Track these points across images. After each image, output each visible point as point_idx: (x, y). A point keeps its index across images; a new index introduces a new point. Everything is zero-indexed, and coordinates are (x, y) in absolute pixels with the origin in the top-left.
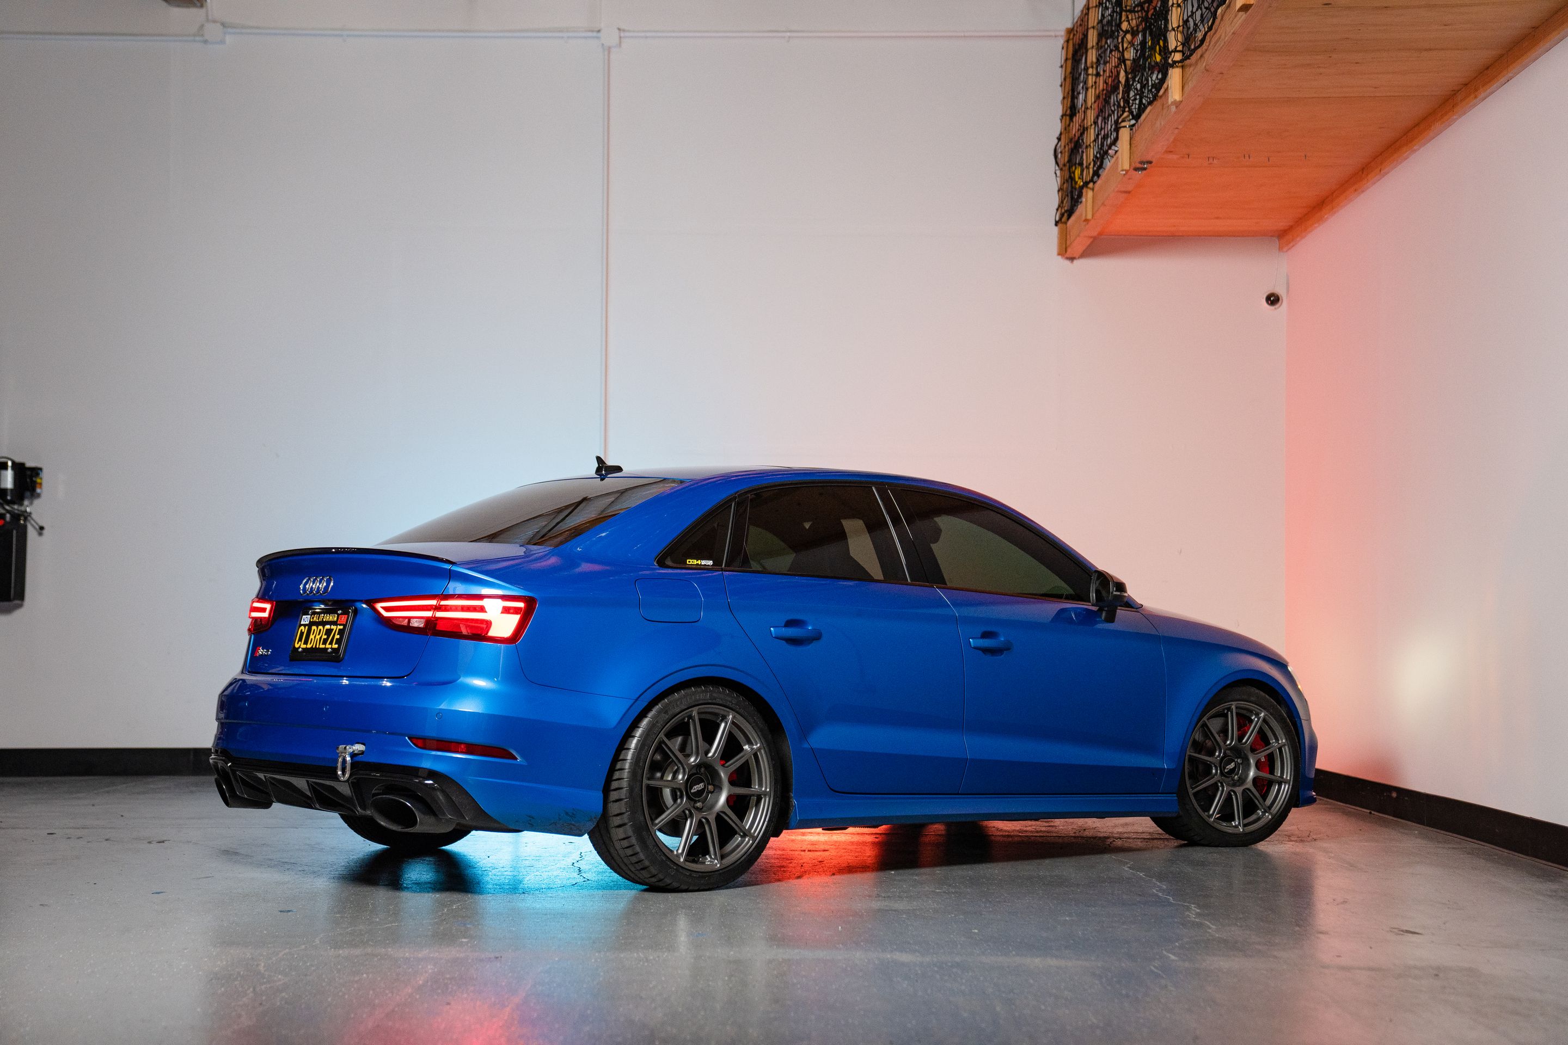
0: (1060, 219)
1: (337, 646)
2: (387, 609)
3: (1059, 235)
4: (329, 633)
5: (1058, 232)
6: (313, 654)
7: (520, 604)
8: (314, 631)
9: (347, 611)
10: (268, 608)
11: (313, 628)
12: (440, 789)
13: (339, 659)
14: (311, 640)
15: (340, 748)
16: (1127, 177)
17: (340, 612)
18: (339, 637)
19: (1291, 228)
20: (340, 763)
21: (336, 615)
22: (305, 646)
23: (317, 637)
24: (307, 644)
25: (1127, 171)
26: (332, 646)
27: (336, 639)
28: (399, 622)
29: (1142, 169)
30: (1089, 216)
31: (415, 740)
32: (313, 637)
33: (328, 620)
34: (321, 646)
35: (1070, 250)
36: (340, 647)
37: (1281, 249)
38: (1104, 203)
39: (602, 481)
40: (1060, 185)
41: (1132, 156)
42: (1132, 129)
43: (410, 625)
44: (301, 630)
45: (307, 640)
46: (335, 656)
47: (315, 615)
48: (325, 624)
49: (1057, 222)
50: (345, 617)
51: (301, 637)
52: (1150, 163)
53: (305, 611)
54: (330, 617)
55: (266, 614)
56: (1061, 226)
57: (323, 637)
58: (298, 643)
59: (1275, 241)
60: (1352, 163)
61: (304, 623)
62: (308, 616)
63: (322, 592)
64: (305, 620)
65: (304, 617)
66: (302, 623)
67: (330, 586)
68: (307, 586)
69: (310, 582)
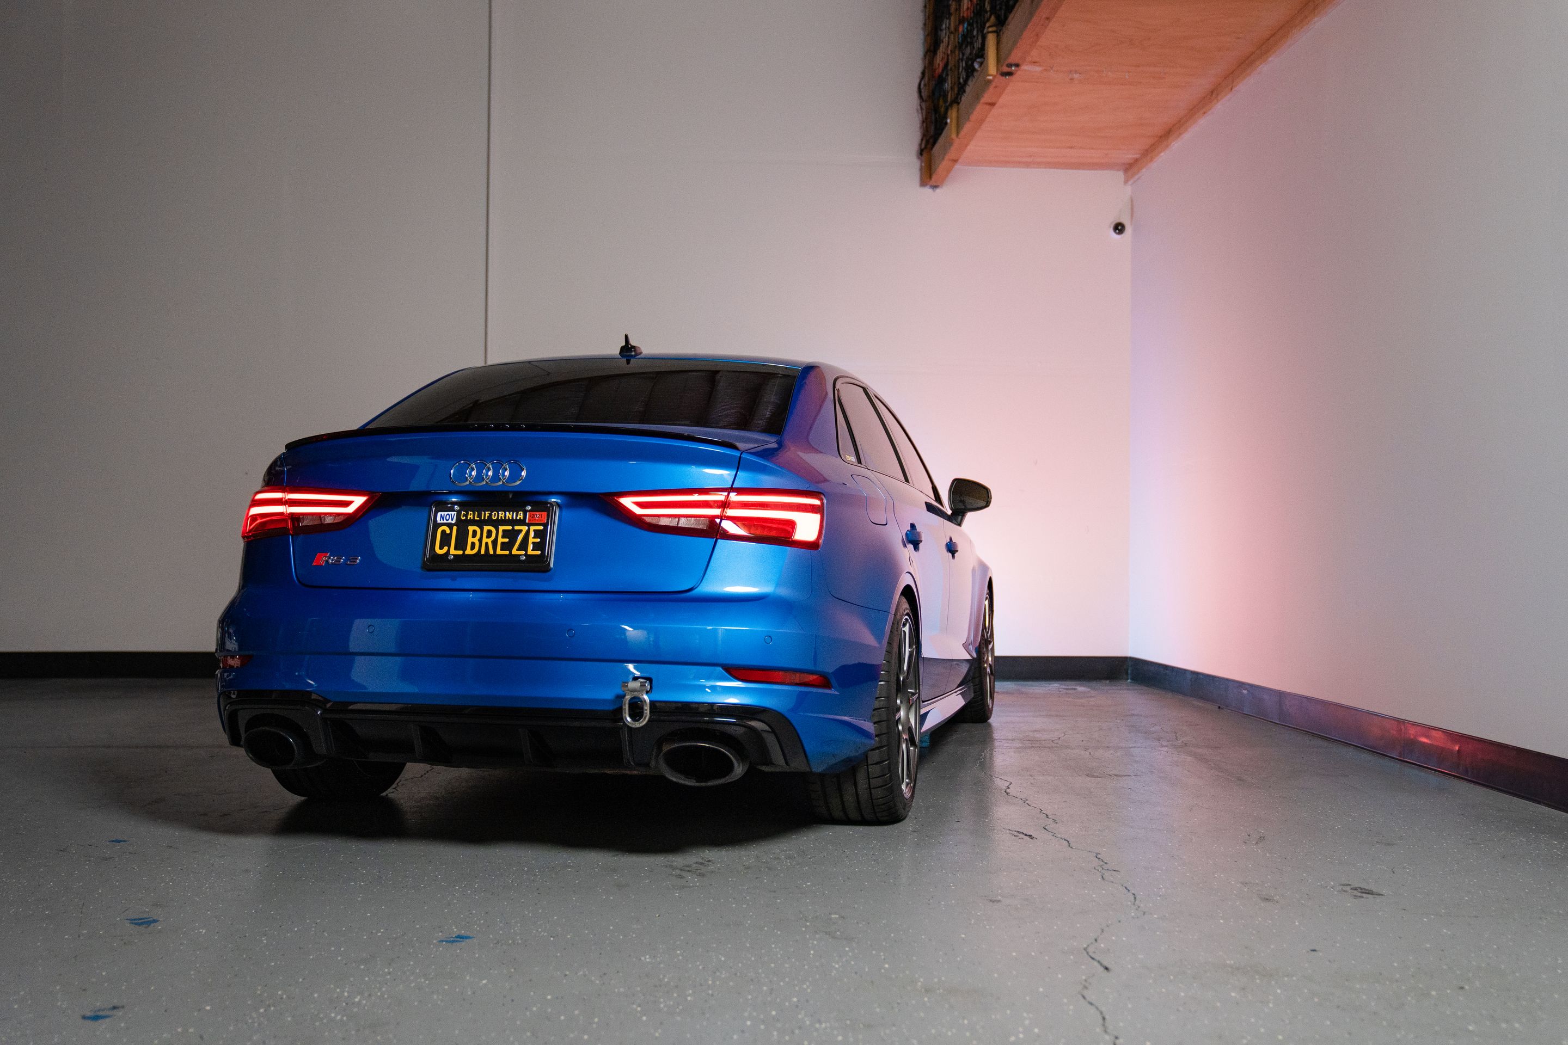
0: (926, 147)
1: (539, 552)
2: (642, 505)
3: (923, 164)
4: (512, 535)
5: (922, 162)
6: (484, 563)
7: (816, 502)
8: (475, 532)
9: (542, 506)
10: (358, 501)
11: (471, 528)
12: (770, 730)
13: (546, 569)
14: (473, 544)
15: (627, 685)
16: (994, 84)
17: (530, 508)
18: (538, 540)
19: (1136, 160)
20: (625, 704)
21: (520, 512)
22: (460, 552)
23: (485, 540)
24: (464, 549)
25: (994, 77)
26: (526, 551)
27: (533, 543)
28: (664, 522)
29: (1010, 74)
30: (954, 136)
31: (735, 672)
32: (476, 540)
33: (503, 518)
34: (499, 552)
35: (934, 177)
36: (546, 554)
37: (1126, 182)
38: (968, 119)
39: (628, 362)
40: (924, 117)
41: (999, 61)
42: (998, 34)
43: (680, 525)
44: (443, 532)
45: (461, 544)
46: (538, 565)
47: (470, 512)
48: (497, 523)
49: (921, 152)
50: (542, 515)
51: (446, 540)
52: (1017, 65)
53: (443, 506)
54: (507, 513)
55: (350, 509)
56: (925, 154)
57: (500, 540)
58: (441, 548)
59: (1121, 175)
60: (1203, 84)
61: (445, 521)
62: (453, 513)
63: (504, 481)
64: (447, 518)
65: (443, 513)
66: (442, 522)
67: (524, 473)
68: (466, 473)
69: (472, 468)
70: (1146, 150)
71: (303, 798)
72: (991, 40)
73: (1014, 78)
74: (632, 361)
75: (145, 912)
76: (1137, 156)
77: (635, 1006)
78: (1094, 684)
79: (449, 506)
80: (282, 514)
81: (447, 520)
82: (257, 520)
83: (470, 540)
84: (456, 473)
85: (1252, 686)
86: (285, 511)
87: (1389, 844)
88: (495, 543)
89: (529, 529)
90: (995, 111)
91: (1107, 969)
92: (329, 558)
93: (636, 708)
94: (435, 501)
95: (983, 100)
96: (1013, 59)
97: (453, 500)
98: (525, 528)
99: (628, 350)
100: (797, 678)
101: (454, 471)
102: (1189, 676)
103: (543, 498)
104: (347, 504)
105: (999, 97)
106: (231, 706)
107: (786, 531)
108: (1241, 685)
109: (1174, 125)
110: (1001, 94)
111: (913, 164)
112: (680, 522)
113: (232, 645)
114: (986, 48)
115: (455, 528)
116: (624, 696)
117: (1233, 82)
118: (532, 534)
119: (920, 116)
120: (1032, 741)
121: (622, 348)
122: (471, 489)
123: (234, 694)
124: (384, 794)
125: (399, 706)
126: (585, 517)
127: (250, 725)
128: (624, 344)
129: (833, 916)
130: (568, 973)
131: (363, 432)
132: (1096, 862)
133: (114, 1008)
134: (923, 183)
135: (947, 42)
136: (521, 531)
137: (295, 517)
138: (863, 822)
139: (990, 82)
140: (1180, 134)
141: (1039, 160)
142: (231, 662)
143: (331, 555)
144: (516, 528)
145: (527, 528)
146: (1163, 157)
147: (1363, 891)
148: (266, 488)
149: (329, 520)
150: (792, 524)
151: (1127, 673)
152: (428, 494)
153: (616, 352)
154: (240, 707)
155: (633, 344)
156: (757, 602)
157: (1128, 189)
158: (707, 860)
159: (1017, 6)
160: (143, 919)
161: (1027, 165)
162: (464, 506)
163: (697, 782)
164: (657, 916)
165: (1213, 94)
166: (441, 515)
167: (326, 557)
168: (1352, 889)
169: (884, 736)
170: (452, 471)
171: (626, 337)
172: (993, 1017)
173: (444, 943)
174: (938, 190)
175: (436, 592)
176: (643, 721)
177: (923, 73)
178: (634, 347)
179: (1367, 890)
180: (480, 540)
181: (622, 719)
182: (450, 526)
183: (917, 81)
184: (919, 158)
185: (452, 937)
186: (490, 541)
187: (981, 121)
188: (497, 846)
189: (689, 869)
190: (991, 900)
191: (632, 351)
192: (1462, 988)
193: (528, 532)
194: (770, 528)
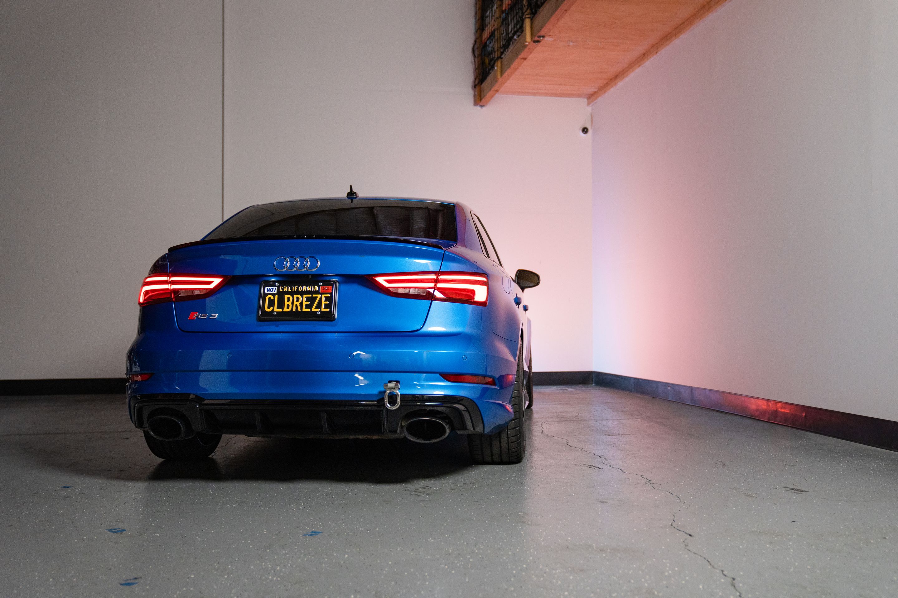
1: (328, 310)
2: (389, 281)
3: (476, 93)
4: (312, 300)
5: (475, 92)
6: (295, 316)
7: (484, 279)
8: (289, 299)
9: (328, 283)
10: (217, 281)
11: (286, 296)
12: (466, 410)
13: (333, 319)
14: (288, 306)
15: (387, 385)
16: (528, 47)
17: (321, 284)
18: (328, 302)
19: (595, 92)
20: (386, 396)
21: (315, 287)
22: (281, 310)
23: (295, 303)
24: (283, 308)
25: (529, 43)
26: (321, 309)
27: (325, 304)
28: (400, 291)
29: (538, 42)
30: (499, 77)
31: (447, 376)
32: (290, 303)
33: (306, 290)
34: (304, 310)
35: (483, 100)
36: (333, 310)
37: (588, 104)
38: (509, 67)
39: (352, 201)
40: (477, 66)
41: (532, 34)
42: (532, 20)
43: (410, 293)
44: (270, 298)
45: (281, 305)
46: (328, 317)
47: (285, 287)
48: (302, 293)
49: (475, 86)
50: (329, 288)
51: (271, 303)
52: (544, 37)
53: (268, 284)
54: (308, 287)
55: (212, 286)
56: (477, 88)
57: (304, 303)
58: (269, 308)
59: (585, 101)
60: (640, 49)
61: (270, 292)
62: (275, 287)
63: (307, 268)
64: (272, 291)
65: (269, 288)
66: (268, 292)
67: (319, 264)
68: (284, 264)
69: (287, 261)
70: (602, 87)
71: (163, 460)
72: (527, 23)
73: (540, 44)
74: (354, 200)
75: (113, 526)
76: (596, 90)
77: (443, 566)
78: (574, 386)
79: (271, 283)
80: (168, 289)
81: (271, 292)
82: (149, 294)
83: (286, 303)
84: (277, 263)
85: (673, 385)
86: (170, 287)
87: (792, 466)
88: (301, 304)
89: (322, 296)
90: (525, 63)
91: (690, 535)
92: (199, 315)
93: (392, 398)
94: (263, 281)
95: (520, 56)
96: (542, 33)
97: (273, 280)
98: (319, 296)
99: (351, 194)
100: (479, 379)
101: (276, 263)
102: (633, 381)
103: (327, 278)
104: (210, 283)
105: (529, 55)
106: (139, 404)
107: (469, 296)
108: (667, 384)
109: (620, 73)
110: (531, 53)
111: (469, 93)
112: (410, 291)
113: (136, 369)
114: (524, 26)
115: (277, 296)
116: (385, 392)
117: (657, 49)
118: (324, 299)
119: (473, 65)
120: (564, 417)
121: (348, 193)
122: (288, 273)
123: (139, 397)
124: (210, 456)
125: (228, 401)
126: (355, 289)
127: (151, 415)
128: (349, 191)
129: (519, 513)
130: (391, 549)
131: (203, 242)
132: (644, 481)
133: (136, 578)
134: (476, 104)
135: (492, 23)
136: (317, 297)
137: (176, 291)
138: (501, 463)
139: (527, 45)
140: (623, 78)
141: (541, 91)
142: (136, 378)
143: (199, 313)
144: (314, 295)
145: (320, 296)
146: (612, 91)
147: (797, 490)
148: (151, 275)
149: (197, 293)
150: (473, 292)
151: (592, 380)
152: (259, 276)
153: (345, 195)
154: (145, 404)
155: (354, 191)
156: (455, 337)
157: (589, 109)
158: (426, 486)
159: (546, 3)
160: (117, 529)
161: (534, 94)
162: (282, 283)
163: (424, 441)
164: (420, 517)
165: (645, 55)
166: (268, 288)
167: (196, 314)
168: (790, 489)
169: (517, 413)
170: (275, 263)
171: (351, 187)
172: (648, 563)
173: (307, 536)
174: (484, 108)
175: (266, 334)
176: (397, 405)
177: (475, 42)
178: (355, 193)
179: (799, 489)
180: (292, 303)
181: (384, 405)
182: (274, 295)
183: (472, 46)
184: (473, 89)
185: (309, 533)
186: (298, 303)
187: (516, 69)
188: (301, 481)
189: (419, 491)
190: (601, 502)
191: (354, 195)
192: (885, 538)
193: (321, 298)
194: (460, 294)
